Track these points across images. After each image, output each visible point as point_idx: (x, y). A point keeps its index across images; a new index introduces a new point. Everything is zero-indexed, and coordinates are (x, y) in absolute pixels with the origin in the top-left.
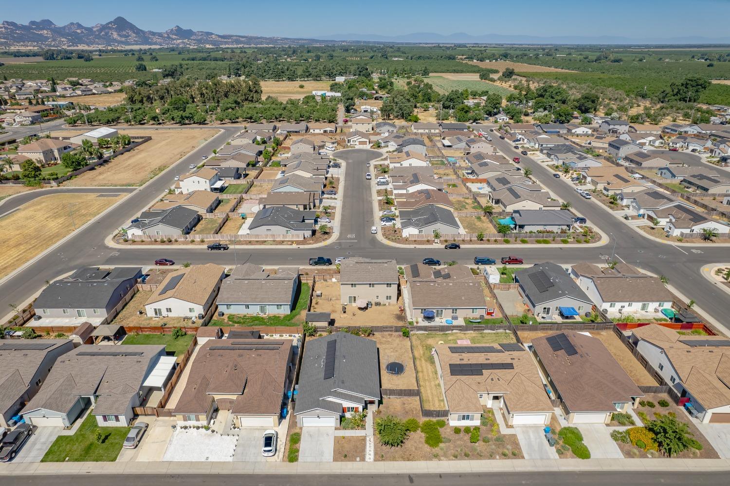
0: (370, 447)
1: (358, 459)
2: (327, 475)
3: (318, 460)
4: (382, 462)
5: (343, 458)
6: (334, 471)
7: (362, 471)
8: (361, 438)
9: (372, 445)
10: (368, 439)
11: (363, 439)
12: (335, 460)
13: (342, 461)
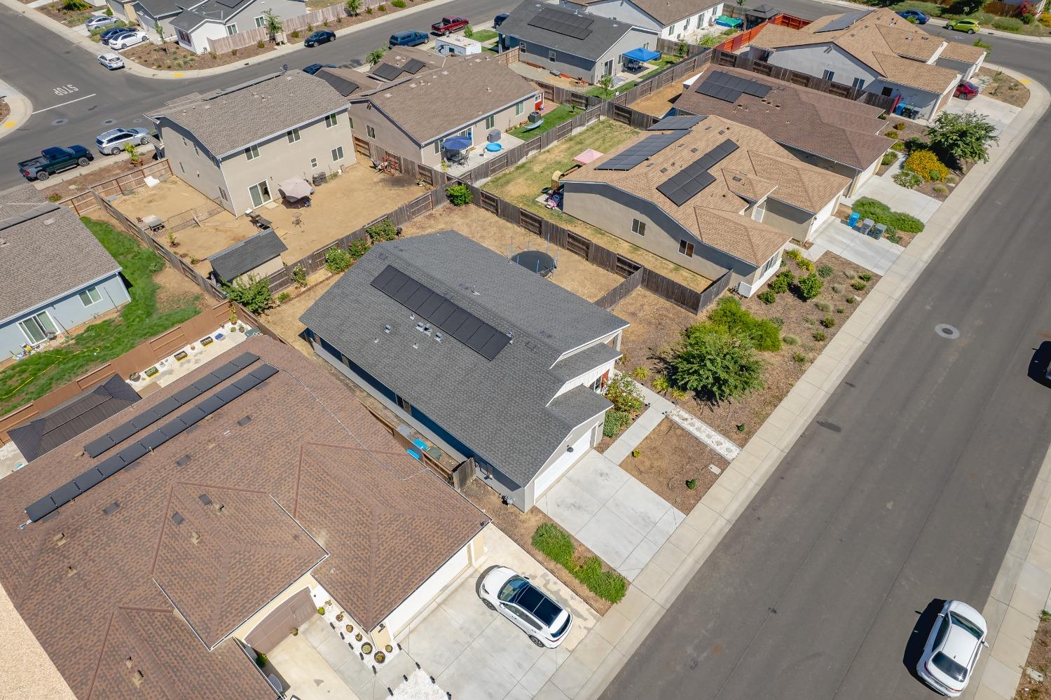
0: (698, 429)
1: (715, 469)
2: (717, 550)
3: (662, 540)
4: (754, 439)
5: (690, 492)
6: (715, 530)
7: (751, 485)
8: (664, 428)
9: (698, 423)
10: (676, 419)
11: (670, 426)
12: (687, 509)
13: (698, 500)
